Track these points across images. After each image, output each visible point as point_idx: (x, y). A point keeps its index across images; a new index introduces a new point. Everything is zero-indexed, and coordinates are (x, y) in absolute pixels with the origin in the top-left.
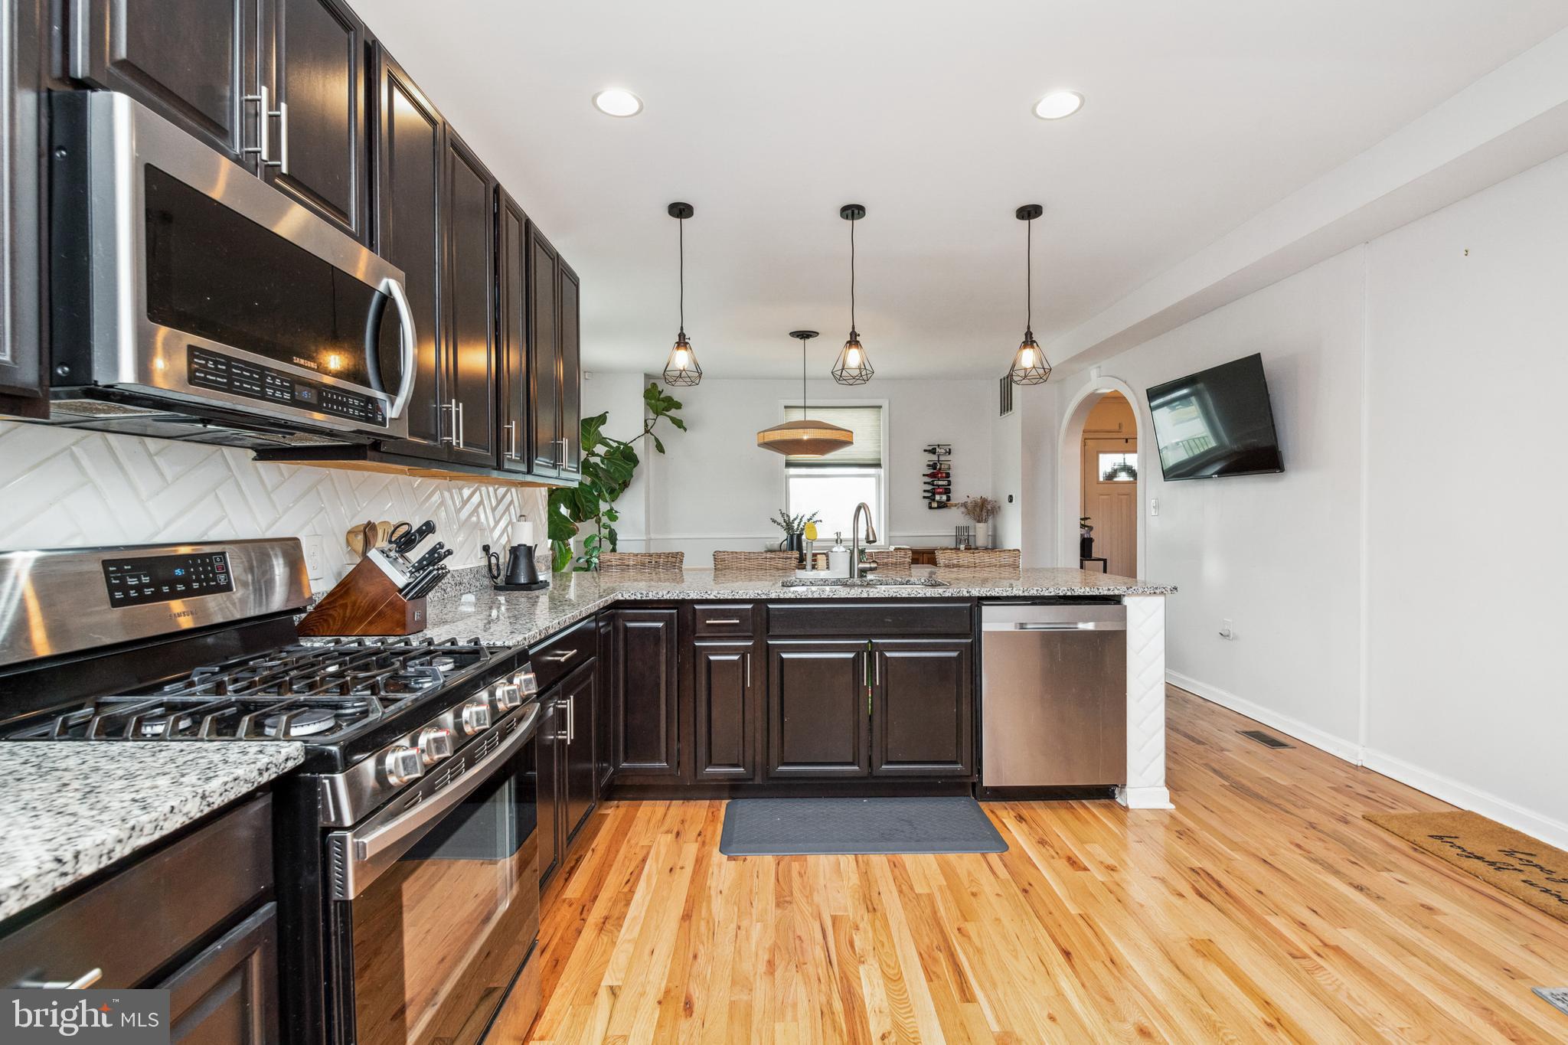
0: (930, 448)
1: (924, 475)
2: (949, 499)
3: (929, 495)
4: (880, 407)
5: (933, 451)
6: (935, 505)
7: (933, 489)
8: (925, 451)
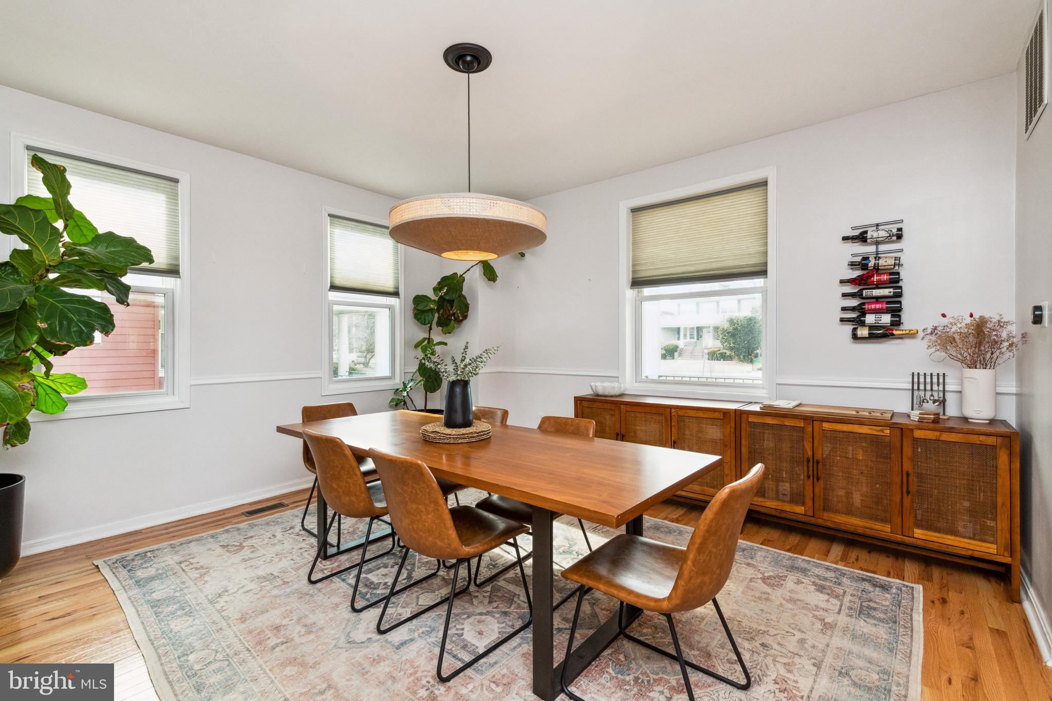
0: (857, 233)
1: (842, 282)
2: (897, 323)
3: (853, 315)
4: (764, 184)
5: (862, 238)
6: (863, 332)
7: (863, 304)
8: (845, 239)
